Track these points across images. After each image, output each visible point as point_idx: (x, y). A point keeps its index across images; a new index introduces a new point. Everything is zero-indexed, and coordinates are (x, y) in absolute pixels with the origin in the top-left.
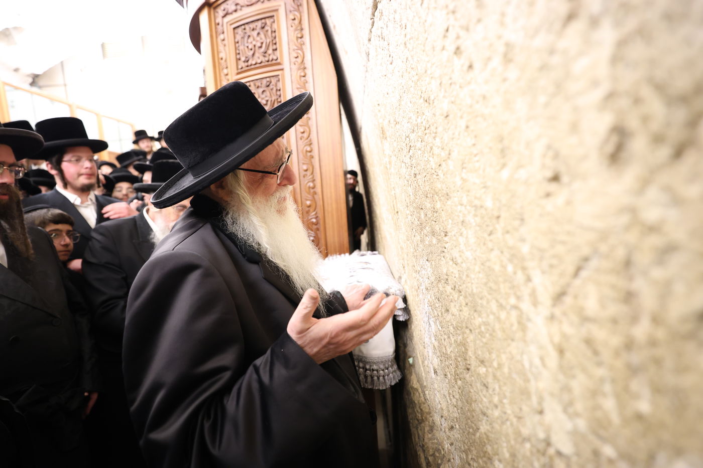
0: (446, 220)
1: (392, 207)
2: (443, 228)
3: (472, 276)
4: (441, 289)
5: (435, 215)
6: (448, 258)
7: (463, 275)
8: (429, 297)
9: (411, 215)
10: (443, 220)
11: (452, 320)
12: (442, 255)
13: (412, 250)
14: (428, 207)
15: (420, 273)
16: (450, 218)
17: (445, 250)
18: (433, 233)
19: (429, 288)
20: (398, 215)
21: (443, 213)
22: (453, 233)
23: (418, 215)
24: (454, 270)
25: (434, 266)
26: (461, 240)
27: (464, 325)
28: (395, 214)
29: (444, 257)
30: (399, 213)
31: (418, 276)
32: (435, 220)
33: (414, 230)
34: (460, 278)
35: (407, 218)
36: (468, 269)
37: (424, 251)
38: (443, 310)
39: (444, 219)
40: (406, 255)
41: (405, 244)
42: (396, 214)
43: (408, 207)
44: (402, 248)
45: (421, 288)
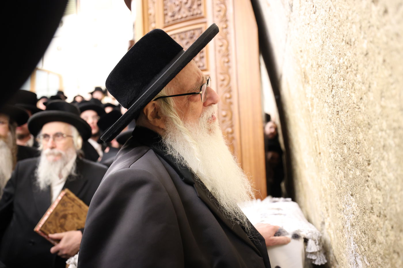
0: (368, 149)
1: (314, 149)
2: (366, 157)
3: (395, 196)
4: (366, 221)
5: (358, 146)
6: (372, 186)
7: (387, 197)
8: (355, 234)
9: (334, 153)
10: (365, 150)
11: (380, 250)
12: (366, 185)
13: (336, 188)
14: (351, 141)
15: (344, 210)
16: (372, 146)
17: (369, 179)
18: (357, 165)
19: (354, 224)
20: (320, 156)
21: (365, 143)
22: (376, 159)
23: (341, 151)
24: (379, 196)
25: (358, 199)
26: (383, 164)
27: (391, 250)
28: (317, 156)
29: (368, 186)
30: (322, 154)
31: (342, 215)
32: (358, 151)
33: (337, 168)
34: (384, 201)
35: (330, 156)
36: (391, 190)
37: (348, 187)
38: (370, 243)
39: (367, 149)
40: (329, 196)
41: (328, 185)
42: (319, 155)
43: (330, 145)
44: (325, 190)
45: (346, 226)
